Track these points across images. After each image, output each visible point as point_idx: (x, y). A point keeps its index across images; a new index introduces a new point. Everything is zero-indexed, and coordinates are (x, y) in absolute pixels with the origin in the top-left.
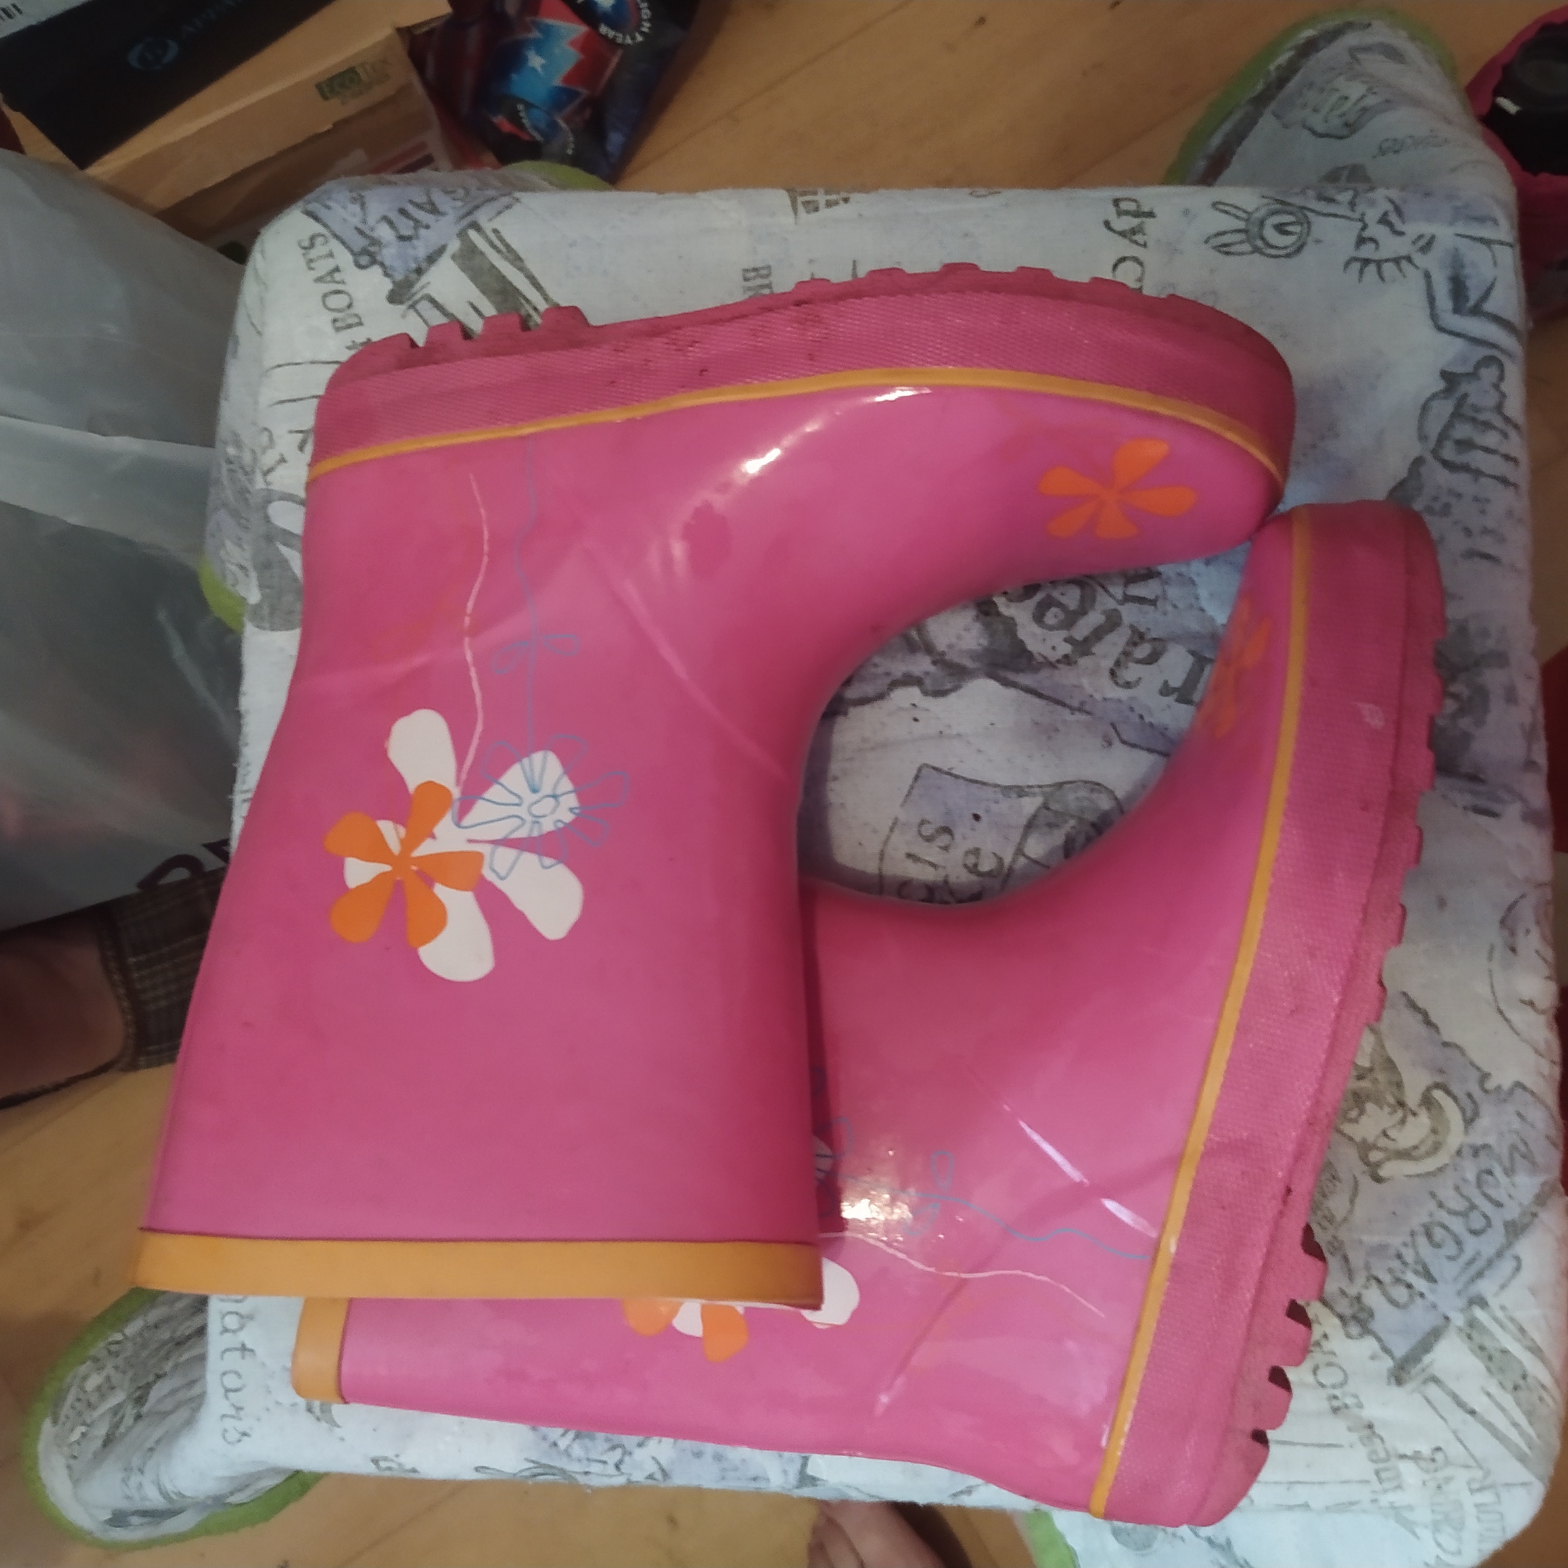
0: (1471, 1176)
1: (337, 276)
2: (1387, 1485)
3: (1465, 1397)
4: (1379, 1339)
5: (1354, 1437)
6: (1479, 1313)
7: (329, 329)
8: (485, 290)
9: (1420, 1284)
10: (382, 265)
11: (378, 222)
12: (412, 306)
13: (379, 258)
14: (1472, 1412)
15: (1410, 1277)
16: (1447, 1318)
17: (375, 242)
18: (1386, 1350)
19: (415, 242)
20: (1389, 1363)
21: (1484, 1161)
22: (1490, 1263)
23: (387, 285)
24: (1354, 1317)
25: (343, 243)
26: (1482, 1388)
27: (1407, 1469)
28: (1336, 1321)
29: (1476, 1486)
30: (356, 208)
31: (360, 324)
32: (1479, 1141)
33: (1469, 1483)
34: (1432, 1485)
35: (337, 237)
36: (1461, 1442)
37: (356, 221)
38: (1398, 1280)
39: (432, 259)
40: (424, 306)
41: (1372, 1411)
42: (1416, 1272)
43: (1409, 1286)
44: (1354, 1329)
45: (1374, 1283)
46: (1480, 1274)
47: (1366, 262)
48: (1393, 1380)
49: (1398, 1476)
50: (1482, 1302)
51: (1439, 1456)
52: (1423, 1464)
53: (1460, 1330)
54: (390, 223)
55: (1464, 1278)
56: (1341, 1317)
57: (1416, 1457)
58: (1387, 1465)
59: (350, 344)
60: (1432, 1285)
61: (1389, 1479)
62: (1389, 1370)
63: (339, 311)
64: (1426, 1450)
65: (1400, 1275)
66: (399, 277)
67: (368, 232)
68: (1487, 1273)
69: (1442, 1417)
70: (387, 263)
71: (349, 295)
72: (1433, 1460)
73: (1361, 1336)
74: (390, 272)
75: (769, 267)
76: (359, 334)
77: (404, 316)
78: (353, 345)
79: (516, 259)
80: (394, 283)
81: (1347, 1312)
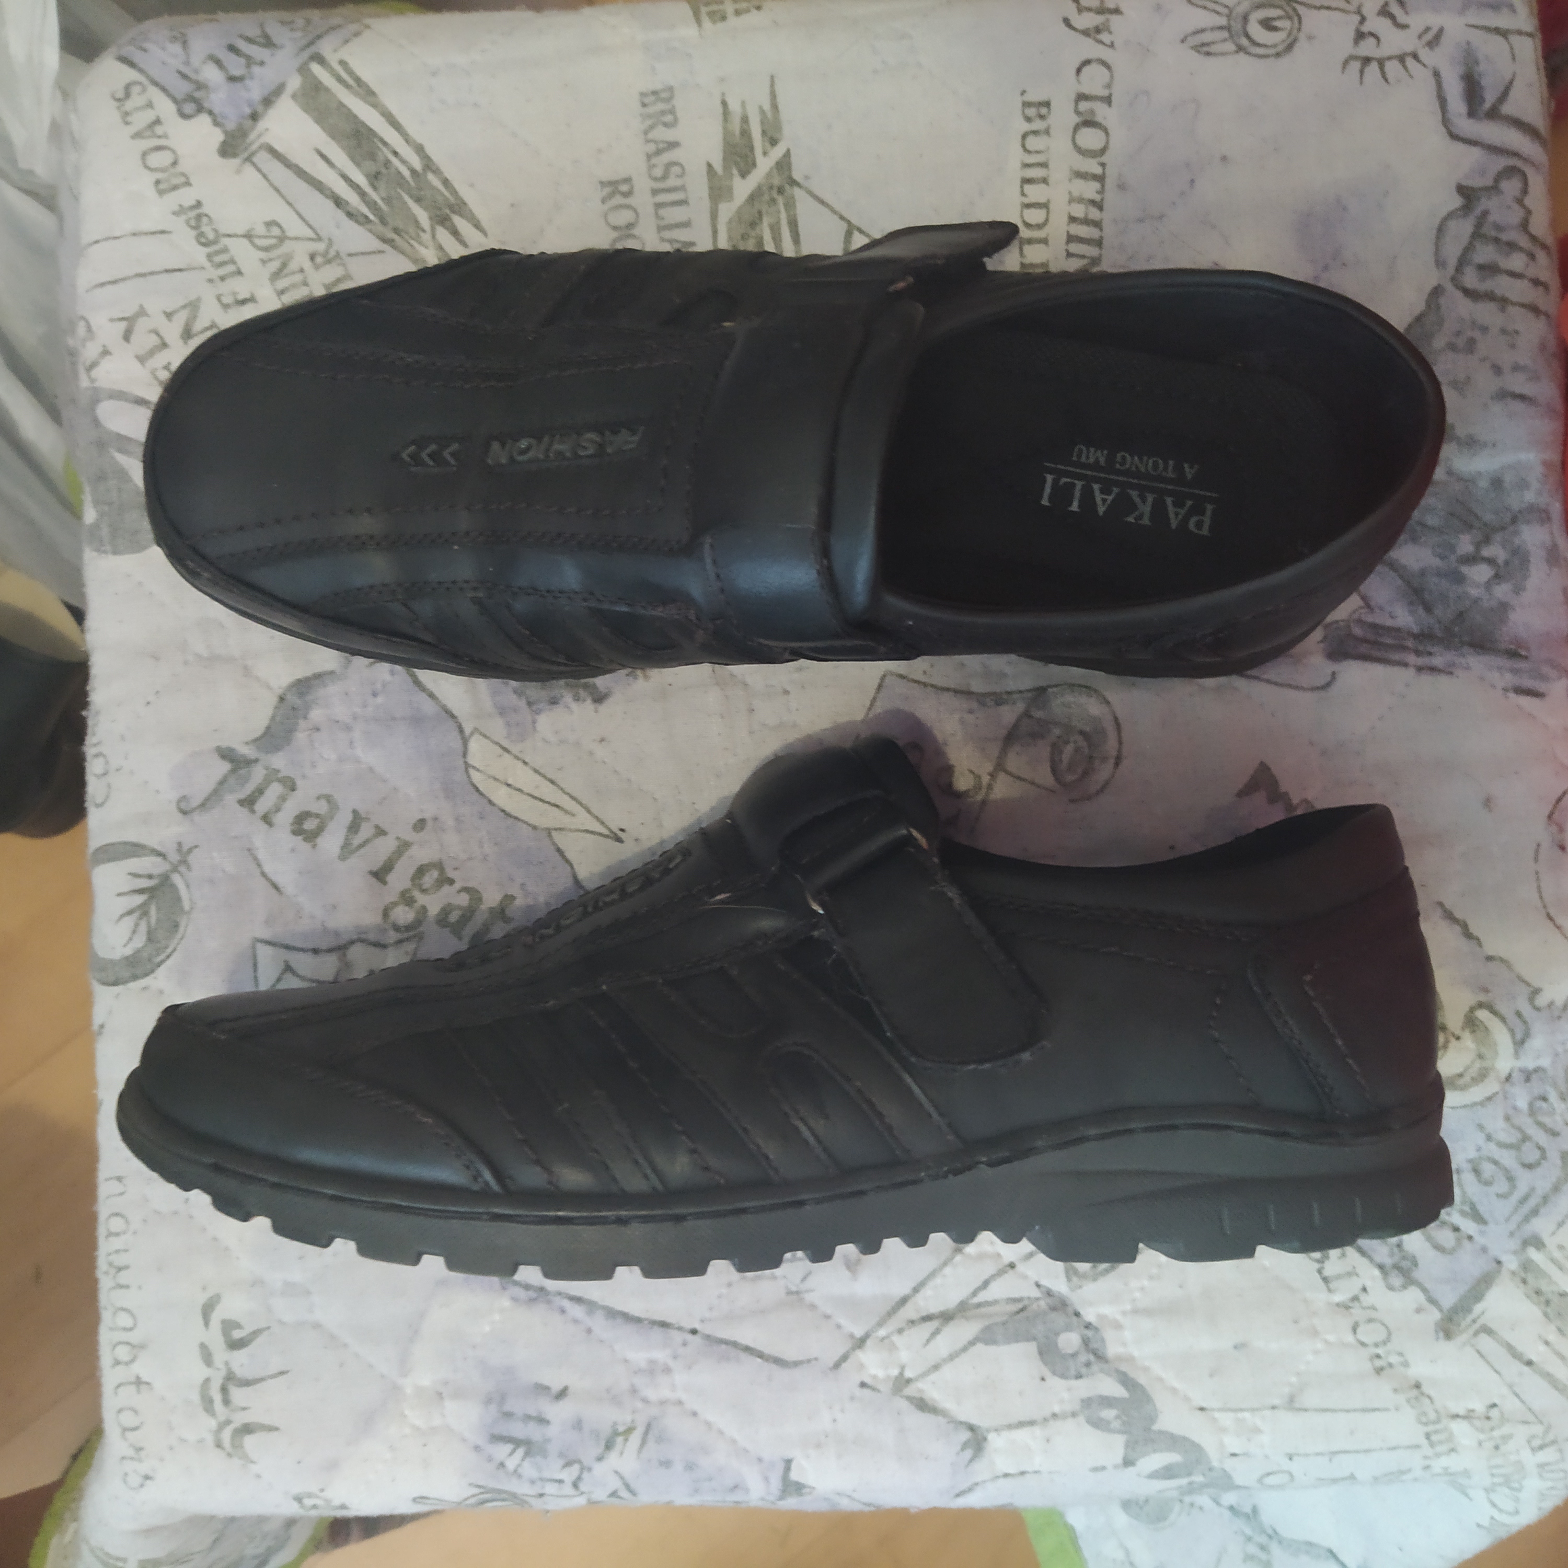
0: (1522, 1103)
1: (159, 130)
2: (1440, 1449)
3: (1520, 1348)
4: (1424, 1290)
5: (1401, 1399)
6: (1534, 1254)
7: (151, 192)
8: (333, 134)
9: (1468, 1226)
10: (211, 113)
11: (204, 62)
12: (248, 159)
13: (206, 105)
14: (1529, 1363)
15: (1456, 1218)
16: (1499, 1262)
17: (200, 86)
18: (1432, 1301)
19: (248, 82)
20: (1436, 1315)
21: (1537, 1087)
22: (1545, 1199)
23: (218, 136)
24: (1396, 1267)
25: (164, 90)
26: (1540, 1337)
27: (1459, 1428)
28: (1377, 1272)
29: (1537, 1443)
30: (176, 48)
31: (188, 184)
32: (1531, 1064)
33: (1529, 1442)
34: (1489, 1445)
35: (156, 84)
36: (1517, 1395)
37: (176, 63)
38: (1442, 1223)
39: (268, 101)
40: (262, 158)
41: (1419, 1369)
42: (1463, 1213)
43: (1456, 1229)
44: (1397, 1281)
46: (1535, 1212)
47: (1367, 60)
48: (1441, 1334)
49: (1451, 1438)
50: (1537, 1242)
51: (1494, 1413)
52: (1477, 1423)
53: (1513, 1273)
54: (218, 63)
55: (1517, 1218)
56: (1381, 1267)
57: (1469, 1416)
58: (1438, 1427)
59: (177, 208)
60: (1482, 1227)
61: (1441, 1442)
62: (1436, 1324)
63: (162, 170)
64: (1479, 1407)
66: (231, 125)
67: (193, 76)
68: (1542, 1211)
69: (1496, 1371)
70: (216, 111)
71: (174, 152)
72: (1488, 1418)
73: (1404, 1287)
74: (219, 120)
75: (670, 89)
76: (186, 197)
77: (238, 172)
78: (180, 211)
79: (368, 94)
80: (226, 133)
81: (1388, 1262)
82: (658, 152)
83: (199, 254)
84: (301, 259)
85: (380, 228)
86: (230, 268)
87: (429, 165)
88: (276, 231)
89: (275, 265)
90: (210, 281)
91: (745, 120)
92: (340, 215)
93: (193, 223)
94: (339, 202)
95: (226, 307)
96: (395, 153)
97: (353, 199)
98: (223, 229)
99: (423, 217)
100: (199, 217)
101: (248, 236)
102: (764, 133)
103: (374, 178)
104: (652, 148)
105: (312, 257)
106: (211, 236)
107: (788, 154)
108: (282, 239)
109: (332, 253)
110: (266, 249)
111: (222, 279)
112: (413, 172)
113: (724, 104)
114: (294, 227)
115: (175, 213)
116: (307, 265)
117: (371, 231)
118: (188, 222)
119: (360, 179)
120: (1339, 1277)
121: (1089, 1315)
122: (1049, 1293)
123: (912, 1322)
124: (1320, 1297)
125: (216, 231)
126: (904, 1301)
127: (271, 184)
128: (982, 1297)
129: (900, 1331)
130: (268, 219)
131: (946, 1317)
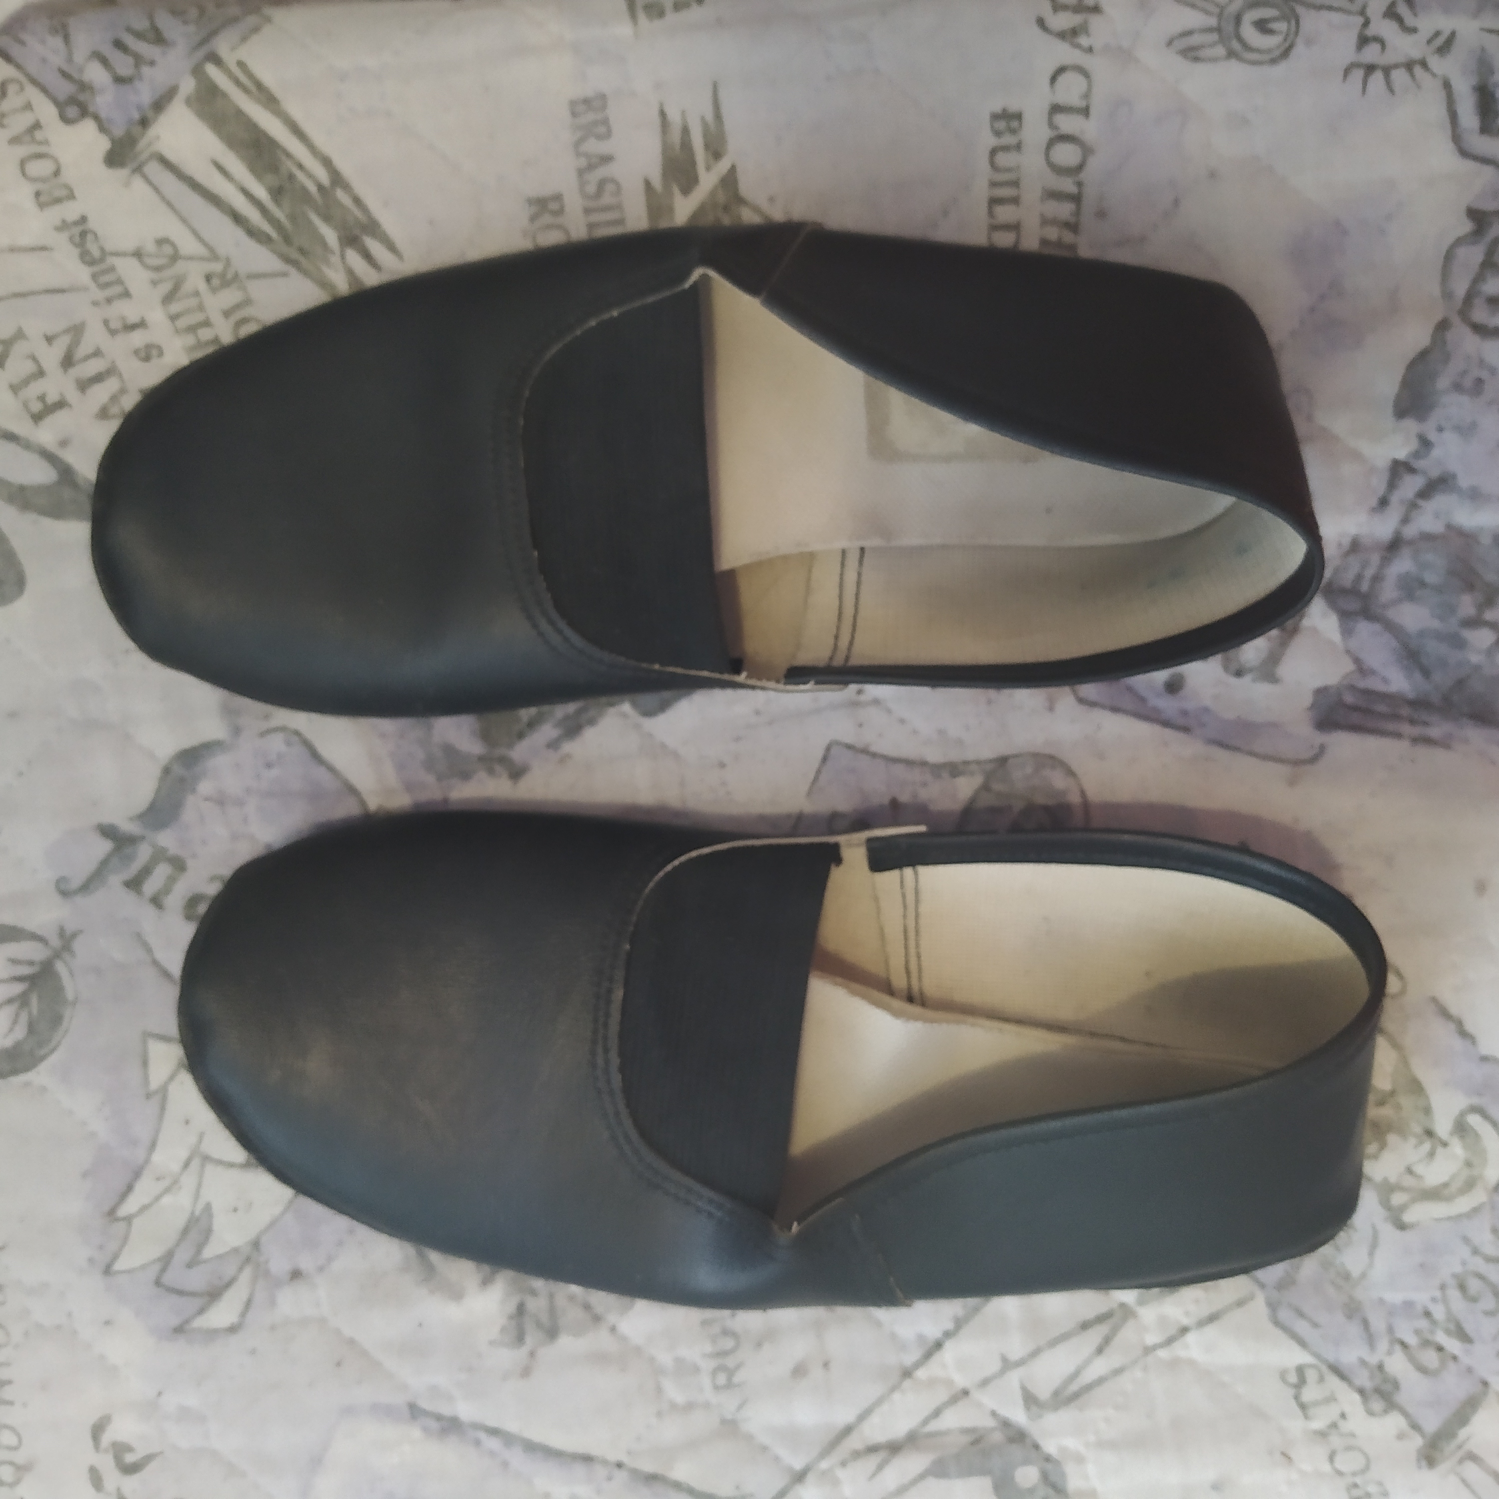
1: (39, 135)
4: (1406, 1415)
7: (29, 204)
8: (231, 142)
9: (1453, 1345)
10: (96, 118)
11: (88, 60)
12: (138, 170)
13: (91, 109)
15: (1441, 1338)
16: (1485, 1384)
17: (85, 87)
18: (1415, 1426)
19: (137, 84)
20: (1418, 1441)
23: (104, 144)
24: (1378, 1391)
25: (45, 90)
28: (1357, 1397)
30: (59, 42)
31: (71, 196)
35: (35, 83)
37: (59, 60)
38: (1426, 1343)
39: (160, 105)
40: (153, 169)
42: (1448, 1332)
43: (1440, 1349)
44: (1377, 1405)
45: (1398, 1348)
47: (1370, 69)
48: (1423, 1462)
54: (104, 61)
56: (1361, 1392)
59: (58, 223)
60: (1467, 1346)
62: (1418, 1450)
63: (43, 180)
65: (1430, 1337)
66: (118, 132)
67: (76, 75)
70: (103, 115)
71: (56, 161)
73: (1386, 1412)
74: (105, 126)
75: (603, 97)
76: (70, 211)
77: (127, 184)
78: (64, 226)
79: (270, 101)
80: (113, 141)
81: (1368, 1384)
82: (591, 167)
83: (83, 274)
84: (195, 281)
85: (285, 249)
86: (117, 289)
87: (337, 178)
88: (168, 250)
89: (166, 287)
90: (95, 304)
91: (686, 131)
92: (239, 233)
93: (77, 239)
94: (237, 218)
95: (113, 333)
96: (300, 166)
97: (253, 215)
98: (109, 247)
99: (330, 235)
100: (83, 234)
101: (138, 254)
102: (707, 146)
103: (277, 193)
104: (583, 162)
105: (208, 278)
106: (96, 253)
107: (733, 169)
108: (175, 257)
109: (229, 276)
110: (158, 269)
111: (109, 301)
112: (320, 187)
113: (663, 114)
114: (188, 245)
115: (59, 229)
116: (202, 286)
117: (274, 251)
118: (71, 239)
119: (261, 193)
120: (1317, 1403)
121: (1050, 1447)
122: (1006, 1424)
123: (857, 1455)
124: (1296, 1425)
125: (102, 250)
126: (847, 1430)
127: (163, 198)
128: (933, 1426)
129: (844, 1464)
130: (161, 234)
131: (894, 1448)
